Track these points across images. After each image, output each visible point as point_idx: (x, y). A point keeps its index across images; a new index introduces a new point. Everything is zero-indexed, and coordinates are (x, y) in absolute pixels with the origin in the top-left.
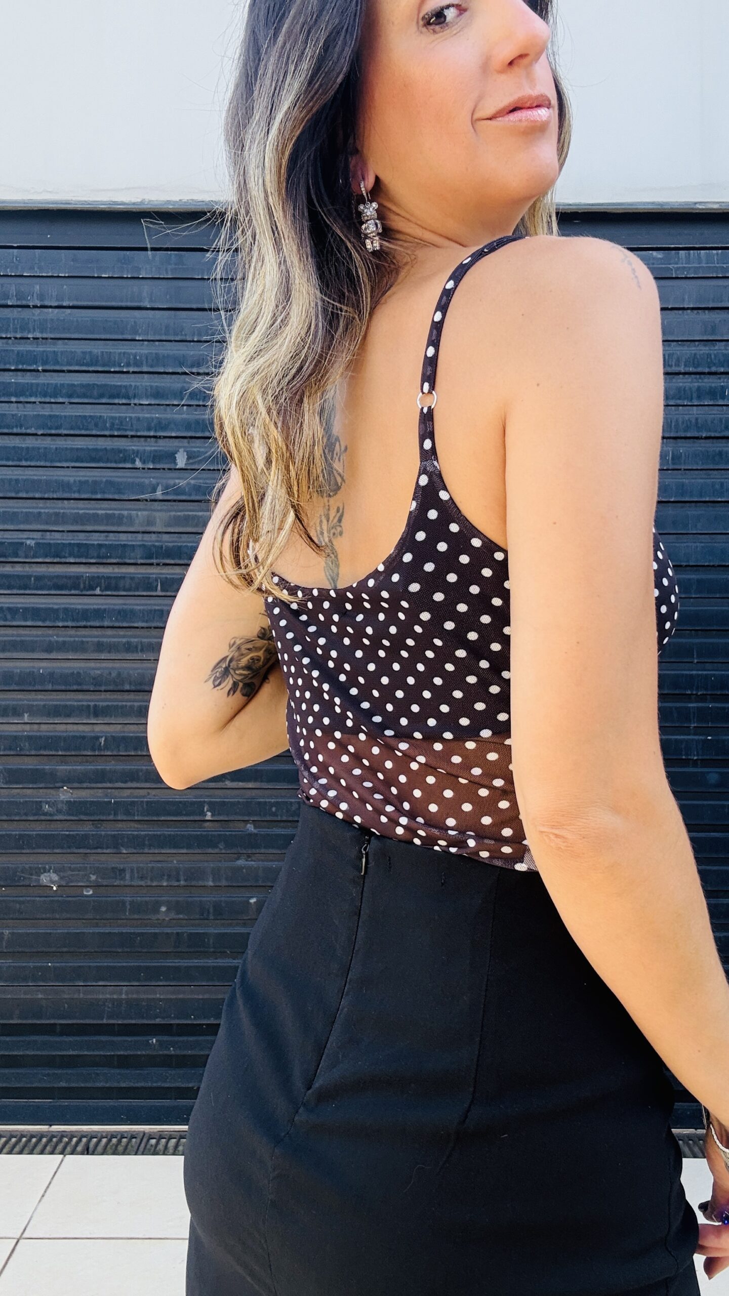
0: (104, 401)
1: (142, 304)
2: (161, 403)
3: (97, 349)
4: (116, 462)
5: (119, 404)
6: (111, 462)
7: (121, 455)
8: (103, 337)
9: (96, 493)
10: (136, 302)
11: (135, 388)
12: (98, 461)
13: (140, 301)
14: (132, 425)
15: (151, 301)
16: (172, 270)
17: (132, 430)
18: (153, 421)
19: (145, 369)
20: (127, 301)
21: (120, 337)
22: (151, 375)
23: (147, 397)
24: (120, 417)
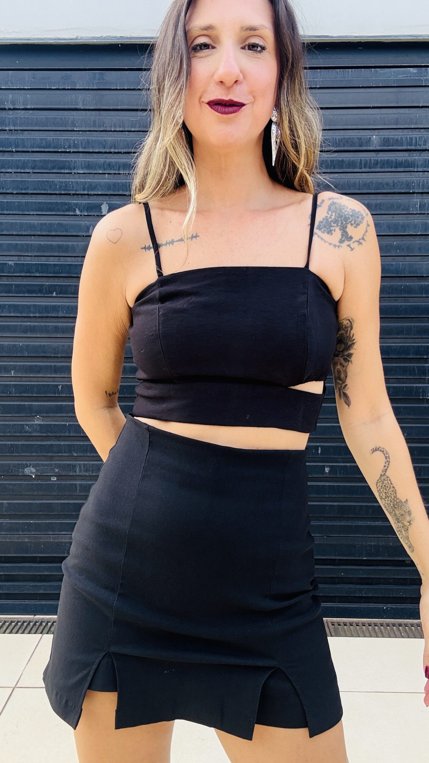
0: (55, 171)
1: (78, 107)
2: (92, 172)
3: (50, 137)
4: (63, 211)
5: (65, 173)
6: (60, 211)
7: (67, 207)
8: (54, 129)
9: (51, 231)
10: (74, 105)
11: (74, 163)
12: (52, 211)
13: (77, 105)
14: (73, 187)
15: (83, 105)
16: (97, 83)
17: (73, 190)
18: (86, 184)
19: (81, 150)
20: (68, 105)
21: (64, 129)
22: (85, 154)
23: (82, 168)
24: (65, 181)
